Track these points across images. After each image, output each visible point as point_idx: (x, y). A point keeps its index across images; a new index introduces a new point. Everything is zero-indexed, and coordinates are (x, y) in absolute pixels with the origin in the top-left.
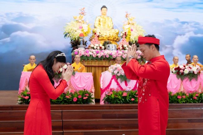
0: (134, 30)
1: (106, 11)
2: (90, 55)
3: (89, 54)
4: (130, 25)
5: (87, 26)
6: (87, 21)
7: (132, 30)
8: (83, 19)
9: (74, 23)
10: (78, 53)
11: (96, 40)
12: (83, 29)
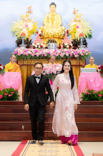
0: (80, 27)
1: (54, 9)
2: (29, 54)
3: (27, 54)
4: (76, 22)
5: (33, 24)
6: (33, 20)
7: (78, 27)
8: (29, 18)
9: (20, 22)
10: (18, 52)
11: (38, 39)
12: (29, 27)
